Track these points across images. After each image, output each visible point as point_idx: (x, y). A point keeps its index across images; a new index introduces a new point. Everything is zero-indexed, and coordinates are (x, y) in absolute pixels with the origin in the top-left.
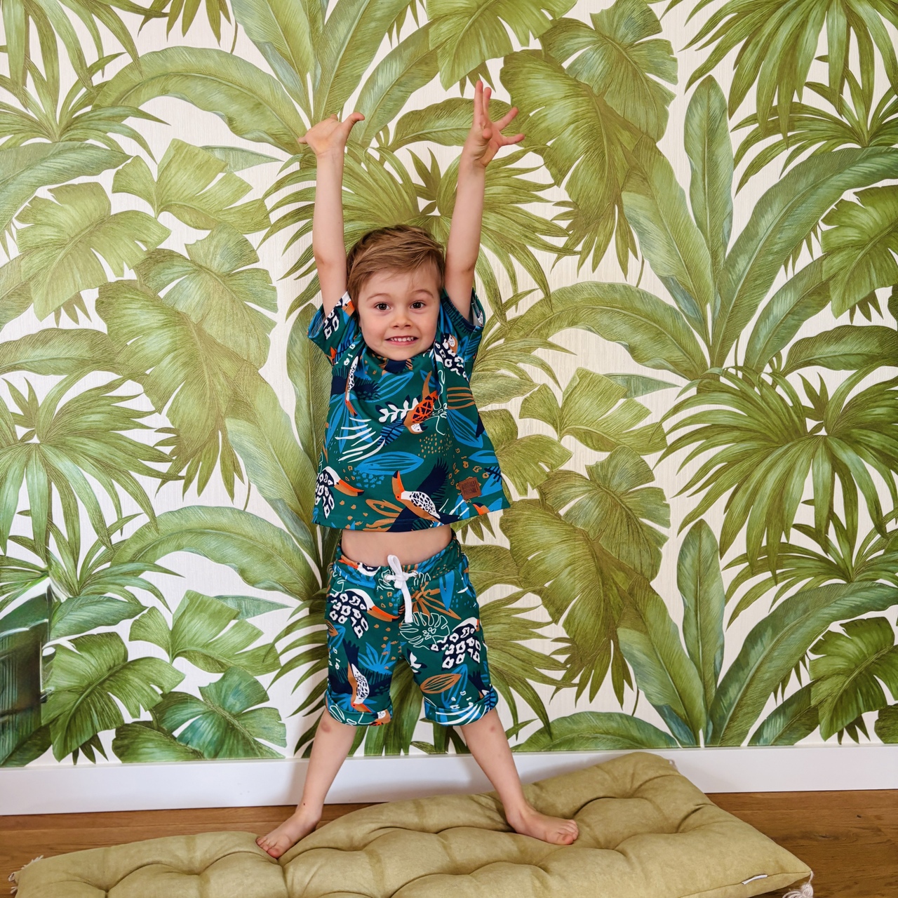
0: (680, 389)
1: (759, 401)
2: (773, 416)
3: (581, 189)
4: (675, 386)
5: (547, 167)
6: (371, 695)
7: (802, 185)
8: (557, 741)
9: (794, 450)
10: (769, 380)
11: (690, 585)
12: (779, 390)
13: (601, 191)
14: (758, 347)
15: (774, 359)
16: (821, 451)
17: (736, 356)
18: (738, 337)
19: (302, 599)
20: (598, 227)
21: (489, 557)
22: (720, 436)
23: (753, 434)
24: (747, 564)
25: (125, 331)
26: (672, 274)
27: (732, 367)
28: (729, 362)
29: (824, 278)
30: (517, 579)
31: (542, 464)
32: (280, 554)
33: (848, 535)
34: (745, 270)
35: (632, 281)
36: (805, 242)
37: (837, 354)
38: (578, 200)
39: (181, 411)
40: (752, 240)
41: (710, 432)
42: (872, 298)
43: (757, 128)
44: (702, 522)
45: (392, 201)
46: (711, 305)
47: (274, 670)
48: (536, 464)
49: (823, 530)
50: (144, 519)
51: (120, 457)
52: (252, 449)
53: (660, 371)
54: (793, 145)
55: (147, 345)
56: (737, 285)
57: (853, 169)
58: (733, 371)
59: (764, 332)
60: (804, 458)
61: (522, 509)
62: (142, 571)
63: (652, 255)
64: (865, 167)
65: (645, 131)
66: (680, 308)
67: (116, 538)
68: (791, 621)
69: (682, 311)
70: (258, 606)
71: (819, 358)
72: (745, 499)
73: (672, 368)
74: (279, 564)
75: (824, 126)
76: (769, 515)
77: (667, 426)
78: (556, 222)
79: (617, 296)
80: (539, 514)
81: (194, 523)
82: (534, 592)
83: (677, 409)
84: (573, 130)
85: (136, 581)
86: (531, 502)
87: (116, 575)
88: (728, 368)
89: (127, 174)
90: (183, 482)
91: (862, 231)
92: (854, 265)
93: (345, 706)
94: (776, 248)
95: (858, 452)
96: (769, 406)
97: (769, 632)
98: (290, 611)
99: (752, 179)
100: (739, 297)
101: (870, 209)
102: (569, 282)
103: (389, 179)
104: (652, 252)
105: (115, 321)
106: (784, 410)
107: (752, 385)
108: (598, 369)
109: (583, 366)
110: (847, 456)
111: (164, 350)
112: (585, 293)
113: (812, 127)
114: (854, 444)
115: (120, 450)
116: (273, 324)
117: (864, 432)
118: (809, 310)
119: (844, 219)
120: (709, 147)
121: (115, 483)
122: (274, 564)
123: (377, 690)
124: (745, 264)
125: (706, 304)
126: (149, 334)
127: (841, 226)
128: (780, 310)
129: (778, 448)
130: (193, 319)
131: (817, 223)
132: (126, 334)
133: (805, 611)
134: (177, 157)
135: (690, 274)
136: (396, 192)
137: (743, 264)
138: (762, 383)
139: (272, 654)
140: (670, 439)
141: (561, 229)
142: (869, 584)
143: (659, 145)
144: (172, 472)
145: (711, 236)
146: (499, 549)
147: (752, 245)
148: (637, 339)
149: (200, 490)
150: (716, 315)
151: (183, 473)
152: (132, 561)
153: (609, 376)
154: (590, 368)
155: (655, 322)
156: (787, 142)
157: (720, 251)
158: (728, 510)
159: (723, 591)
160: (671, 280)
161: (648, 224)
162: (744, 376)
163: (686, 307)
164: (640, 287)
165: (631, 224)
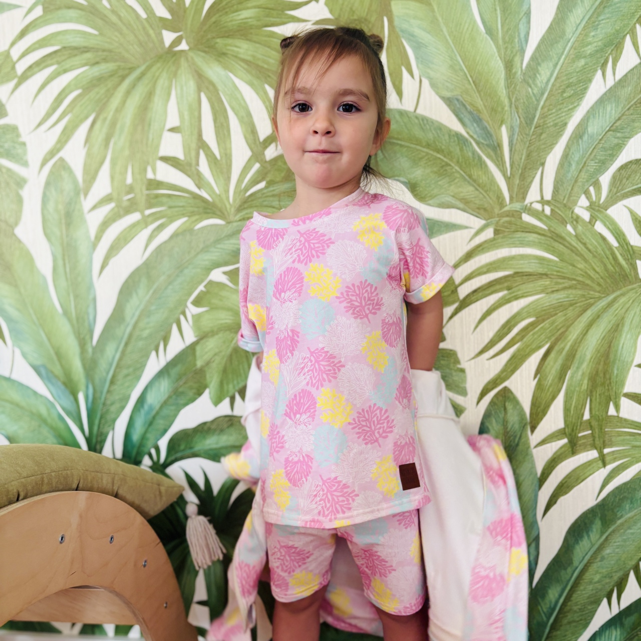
0: (473, 231)
1: (574, 242)
2: (593, 260)
4: (466, 227)
9: (623, 300)
10: (586, 216)
12: (599, 227)
14: (570, 175)
15: (592, 189)
17: (542, 187)
18: (543, 164)
22: (523, 287)
23: (567, 283)
24: (566, 441)
26: (456, 93)
27: (537, 202)
28: (533, 195)
34: (549, 80)
35: (408, 105)
36: (628, 38)
40: (557, 42)
41: (512, 282)
44: (506, 390)
45: (137, 37)
46: (507, 128)
52: (14, 313)
53: (447, 211)
56: (539, 100)
58: (538, 207)
59: (576, 156)
63: (432, 73)
66: (468, 133)
68: (626, 513)
69: (472, 137)
72: (560, 361)
73: (461, 206)
76: (592, 381)
77: (457, 276)
83: (469, 255)
88: (531, 203)
94: (589, 50)
96: (587, 248)
97: (597, 525)
100: (543, 116)
104: (431, 68)
106: (608, 253)
107: (564, 222)
116: (25, 181)
124: (548, 74)
125: (501, 126)
128: (597, 127)
129: (600, 298)
135: (479, 92)
136: (140, 28)
137: (545, 73)
138: (577, 220)
140: (464, 291)
145: (505, 42)
147: (557, 48)
150: (514, 139)
155: (438, 151)
157: (517, 59)
158: (538, 376)
159: (536, 474)
160: (456, 102)
161: (424, 37)
162: (552, 210)
163: (476, 132)
164: (419, 111)
165: (403, 37)
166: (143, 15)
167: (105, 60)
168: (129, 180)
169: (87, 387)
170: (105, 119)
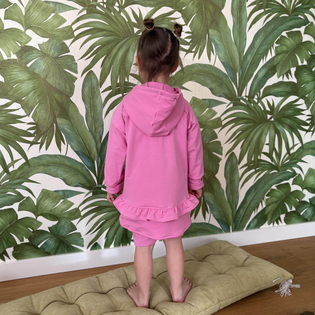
1: (253, 108)
2: (257, 114)
3: (195, 27)
4: (226, 103)
5: (183, 18)
7: (269, 29)
9: (263, 126)
10: (256, 101)
11: (228, 175)
12: (259, 104)
13: (202, 28)
14: (253, 89)
15: (258, 93)
16: (272, 126)
17: (246, 92)
18: (247, 85)
20: (200, 42)
23: (250, 121)
24: (247, 167)
25: (13, 81)
26: (225, 61)
27: (245, 96)
28: (244, 94)
29: (275, 64)
33: (279, 155)
34: (250, 61)
35: (212, 63)
36: (269, 51)
37: (278, 91)
38: (194, 31)
39: (38, 115)
40: (252, 49)
41: (237, 120)
42: (289, 72)
43: (255, 7)
44: (233, 153)
45: (124, 29)
46: (238, 73)
47: (79, 218)
49: (271, 154)
50: (23, 161)
51: (12, 135)
52: (68, 130)
53: (221, 98)
54: (267, 14)
55: (22, 87)
56: (247, 66)
57: (286, 24)
58: (245, 98)
59: (255, 83)
60: (266, 129)
62: (23, 182)
63: (219, 54)
64: (290, 24)
65: (218, 6)
66: (228, 74)
67: (11, 169)
68: (260, 186)
71: (272, 93)
72: (247, 144)
73: (225, 96)
75: (277, 7)
76: (255, 150)
77: (222, 118)
78: (186, 39)
79: (207, 69)
81: (44, 161)
83: (226, 112)
84: (193, 3)
85: (20, 187)
87: (11, 185)
88: (243, 97)
89: (11, 11)
90: (39, 145)
91: (288, 47)
92: (285, 59)
94: (260, 52)
95: (283, 127)
96: (256, 111)
97: (253, 190)
98: (85, 194)
99: (253, 26)
100: (248, 70)
101: (290, 39)
102: (190, 63)
103: (123, 20)
104: (219, 52)
105: (8, 77)
106: (261, 112)
107: (251, 103)
108: (200, 97)
109: (194, 96)
110: (280, 128)
111: (30, 90)
112: (196, 68)
113: (274, 7)
114: (282, 123)
115: (12, 132)
116: (76, 79)
117: (285, 119)
118: (270, 76)
119: (282, 42)
120: (240, 13)
121: (9, 146)
124: (250, 58)
125: (237, 73)
126: (23, 83)
127: (281, 45)
128: (261, 75)
129: (258, 125)
130: (42, 76)
131: (274, 44)
132: (13, 82)
133: (265, 182)
134: (33, 5)
135: (232, 61)
136: (125, 25)
138: (254, 102)
139: (78, 212)
140: (224, 123)
141: (187, 42)
142: (284, 172)
143: (222, 11)
144: (34, 141)
145: (239, 47)
147: (252, 51)
148: (213, 85)
149: (47, 148)
150: (240, 77)
151: (39, 141)
152: (18, 178)
153: (204, 100)
154: (197, 97)
155: (219, 79)
156: (265, 13)
157: (242, 53)
158: (242, 148)
159: (239, 177)
160: (225, 64)
161: (218, 42)
162: (248, 99)
163: (230, 74)
164: (215, 66)
165: (212, 41)
166: (127, 21)
167: (111, 35)
168: (118, 82)
169: (98, 159)
170: (110, 58)
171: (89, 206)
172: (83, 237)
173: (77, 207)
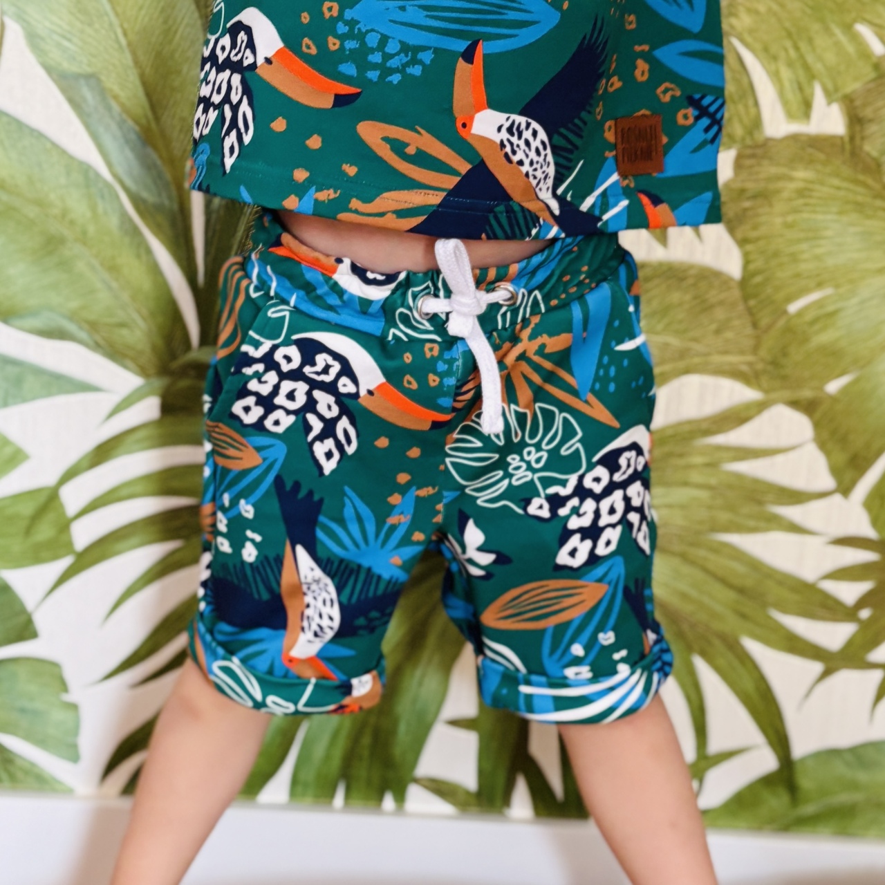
6: (345, 632)
8: (808, 809)
19: (143, 371)
21: (675, 297)
30: (750, 364)
31: (863, 30)
32: (83, 239)
47: (55, 557)
48: (848, 28)
61: (793, 162)
70: (18, 382)
74: (81, 266)
80: (836, 182)
82: (795, 404)
86: (818, 144)
93: (262, 664)
98: (108, 401)
122: (65, 265)
123: (361, 621)
139: (50, 516)
146: (708, 276)
171: (124, 492)
172: (75, 694)
173: (48, 478)
